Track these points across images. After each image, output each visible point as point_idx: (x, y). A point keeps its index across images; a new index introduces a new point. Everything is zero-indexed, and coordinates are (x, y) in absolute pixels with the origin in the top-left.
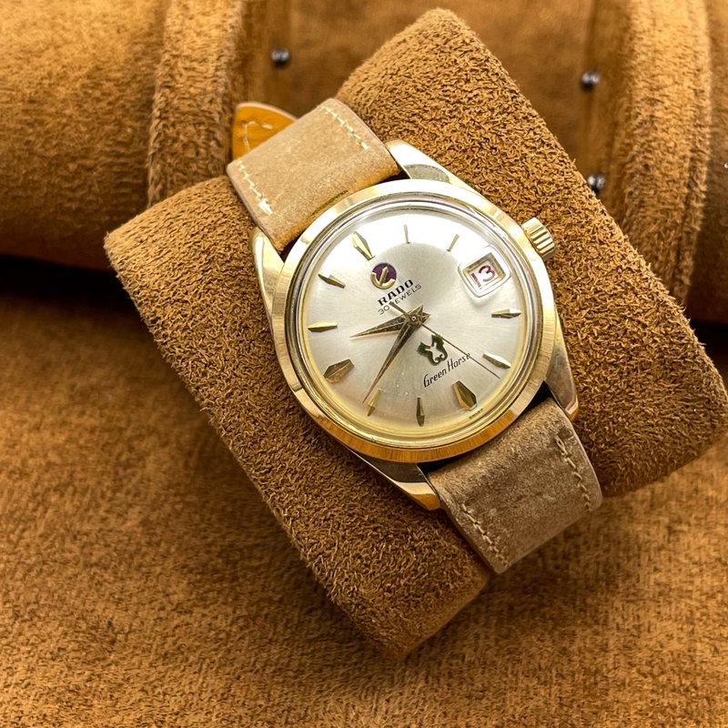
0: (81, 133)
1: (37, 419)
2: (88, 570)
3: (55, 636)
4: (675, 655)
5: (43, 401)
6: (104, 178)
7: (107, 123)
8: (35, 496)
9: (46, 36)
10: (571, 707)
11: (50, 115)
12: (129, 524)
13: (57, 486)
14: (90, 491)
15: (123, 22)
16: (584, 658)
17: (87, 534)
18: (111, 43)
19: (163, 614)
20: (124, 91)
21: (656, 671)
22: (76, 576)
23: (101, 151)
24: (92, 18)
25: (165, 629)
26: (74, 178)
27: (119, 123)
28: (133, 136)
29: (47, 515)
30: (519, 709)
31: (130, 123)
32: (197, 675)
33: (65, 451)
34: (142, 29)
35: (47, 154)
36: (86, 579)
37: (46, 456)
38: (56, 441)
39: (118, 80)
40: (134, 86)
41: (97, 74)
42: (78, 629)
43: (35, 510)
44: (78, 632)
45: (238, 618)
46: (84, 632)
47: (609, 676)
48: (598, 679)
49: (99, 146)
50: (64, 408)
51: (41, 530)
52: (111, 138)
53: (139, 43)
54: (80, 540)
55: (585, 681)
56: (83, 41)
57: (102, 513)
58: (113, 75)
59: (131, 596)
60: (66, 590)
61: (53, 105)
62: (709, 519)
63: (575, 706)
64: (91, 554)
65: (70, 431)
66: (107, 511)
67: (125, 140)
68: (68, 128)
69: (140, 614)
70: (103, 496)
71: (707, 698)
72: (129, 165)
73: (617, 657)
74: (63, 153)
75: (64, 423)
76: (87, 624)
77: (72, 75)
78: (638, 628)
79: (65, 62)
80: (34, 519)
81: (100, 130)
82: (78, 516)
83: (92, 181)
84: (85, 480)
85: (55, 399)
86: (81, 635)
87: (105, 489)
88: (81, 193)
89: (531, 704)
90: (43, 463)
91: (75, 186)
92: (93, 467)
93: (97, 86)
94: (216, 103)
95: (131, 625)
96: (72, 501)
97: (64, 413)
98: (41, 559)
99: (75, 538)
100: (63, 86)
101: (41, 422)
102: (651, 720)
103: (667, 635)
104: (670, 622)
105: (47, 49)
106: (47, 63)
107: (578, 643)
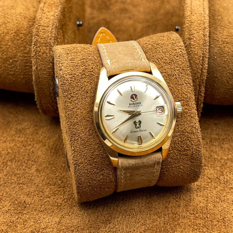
0: (13, 50)
1: (5, 139)
2: (18, 185)
3: (7, 206)
4: (202, 208)
5: (7, 133)
6: (21, 64)
7: (21, 47)
8: (3, 163)
9: (2, 21)
10: (167, 225)
11: (4, 45)
12: (32, 171)
13: (10, 160)
14: (20, 161)
15: (26, 15)
16: (173, 209)
17: (19, 174)
18: (22, 22)
19: (41, 198)
20: (26, 37)
21: (195, 213)
22: (15, 187)
23: (19, 56)
24: (16, 14)
25: (41, 203)
26: (12, 64)
27: (25, 47)
28: (29, 51)
29: (7, 169)
30: (151, 225)
31: (28, 47)
32: (51, 217)
33: (13, 149)
34: (32, 17)
35: (3, 57)
36: (18, 188)
37: (7, 150)
38: (10, 146)
39: (24, 33)
40: (29, 35)
41: (18, 32)
42: (15, 203)
43: (3, 167)
44: (15, 204)
45: (65, 199)
46: (16, 204)
47: (180, 214)
48: (177, 216)
49: (19, 54)
50: (14, 135)
51: (5, 173)
52: (23, 51)
53: (31, 21)
54: (17, 176)
55: (172, 216)
56: (14, 22)
57: (24, 167)
58: (23, 32)
59: (31, 193)
60: (12, 192)
61: (4, 42)
62: (215, 165)
63: (168, 224)
64: (20, 180)
65: (15, 142)
66: (25, 167)
67: (27, 52)
68: (9, 49)
69: (34, 198)
70: (24, 162)
71: (211, 221)
72: (28, 60)
73: (183, 209)
74: (8, 57)
75: (13, 140)
76: (18, 202)
77: (10, 33)
78: (190, 199)
79: (8, 28)
80: (3, 170)
81: (19, 49)
82: (16, 169)
83: (17, 65)
84: (19, 157)
85: (11, 132)
86: (16, 205)
87: (25, 160)
88: (14, 69)
89: (155, 224)
90: (6, 152)
91: (12, 67)
92: (22, 153)
93: (18, 35)
94: (52, 40)
95: (31, 202)
96: (15, 164)
97: (14, 137)
98: (4, 182)
99: (15, 175)
100: (8, 36)
101: (6, 140)
102: (192, 228)
103: (199, 202)
104: (201, 197)
105: (3, 24)
106: (2, 29)
107: (171, 204)
